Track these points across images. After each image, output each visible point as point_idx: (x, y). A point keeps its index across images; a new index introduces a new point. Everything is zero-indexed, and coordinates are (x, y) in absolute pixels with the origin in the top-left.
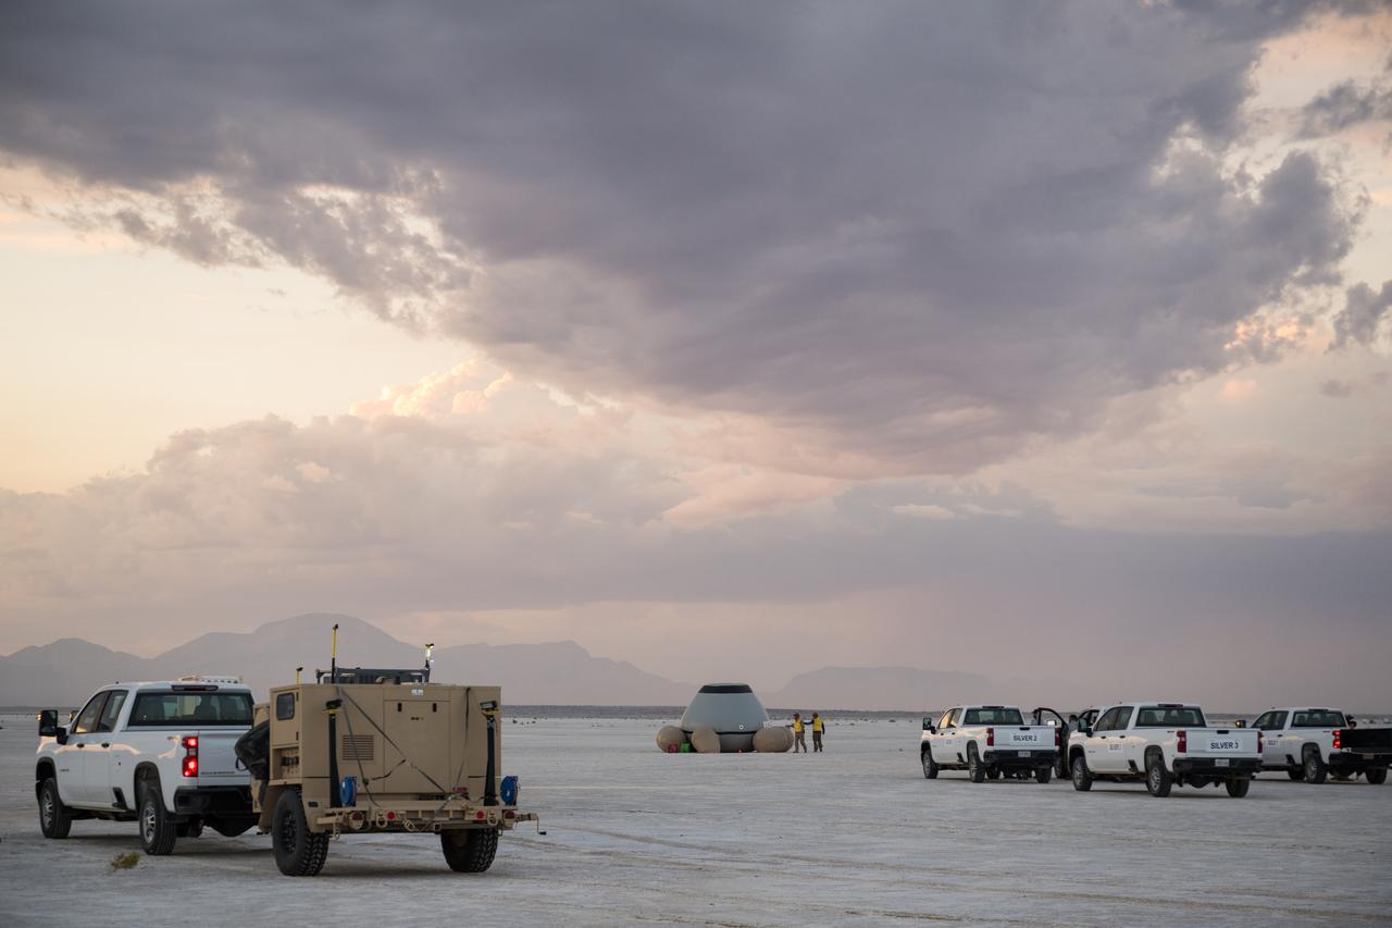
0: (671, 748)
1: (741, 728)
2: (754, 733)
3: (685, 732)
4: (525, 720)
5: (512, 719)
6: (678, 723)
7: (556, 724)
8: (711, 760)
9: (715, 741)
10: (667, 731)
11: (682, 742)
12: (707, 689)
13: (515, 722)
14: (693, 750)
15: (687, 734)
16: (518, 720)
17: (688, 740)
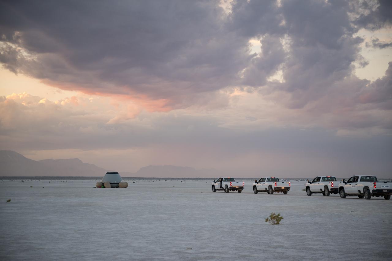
0: (99, 187)
1: (116, 182)
2: (119, 183)
3: (103, 183)
4: (64, 181)
5: (60, 181)
6: (101, 181)
7: (72, 181)
8: (109, 190)
9: (110, 185)
10: (98, 183)
11: (102, 186)
12: (108, 173)
13: (61, 181)
14: (104, 187)
15: (103, 184)
16: (63, 181)
17: (103, 185)
